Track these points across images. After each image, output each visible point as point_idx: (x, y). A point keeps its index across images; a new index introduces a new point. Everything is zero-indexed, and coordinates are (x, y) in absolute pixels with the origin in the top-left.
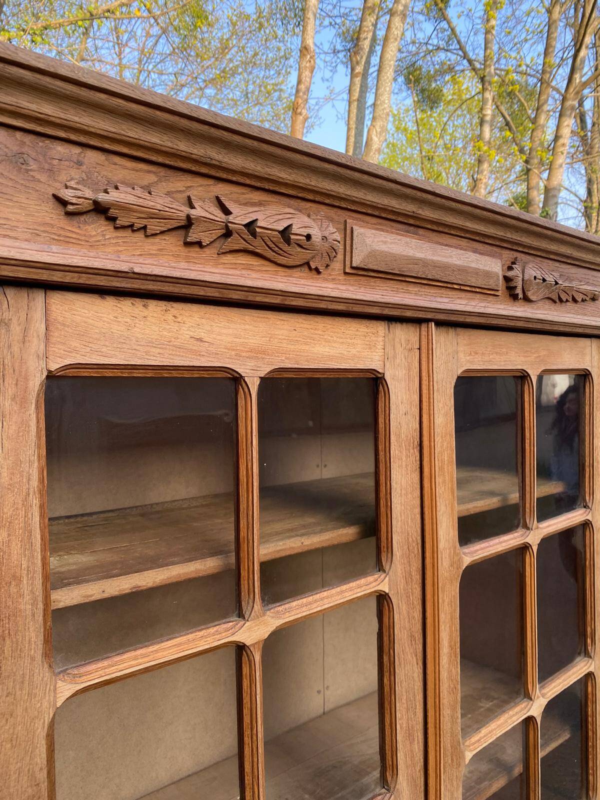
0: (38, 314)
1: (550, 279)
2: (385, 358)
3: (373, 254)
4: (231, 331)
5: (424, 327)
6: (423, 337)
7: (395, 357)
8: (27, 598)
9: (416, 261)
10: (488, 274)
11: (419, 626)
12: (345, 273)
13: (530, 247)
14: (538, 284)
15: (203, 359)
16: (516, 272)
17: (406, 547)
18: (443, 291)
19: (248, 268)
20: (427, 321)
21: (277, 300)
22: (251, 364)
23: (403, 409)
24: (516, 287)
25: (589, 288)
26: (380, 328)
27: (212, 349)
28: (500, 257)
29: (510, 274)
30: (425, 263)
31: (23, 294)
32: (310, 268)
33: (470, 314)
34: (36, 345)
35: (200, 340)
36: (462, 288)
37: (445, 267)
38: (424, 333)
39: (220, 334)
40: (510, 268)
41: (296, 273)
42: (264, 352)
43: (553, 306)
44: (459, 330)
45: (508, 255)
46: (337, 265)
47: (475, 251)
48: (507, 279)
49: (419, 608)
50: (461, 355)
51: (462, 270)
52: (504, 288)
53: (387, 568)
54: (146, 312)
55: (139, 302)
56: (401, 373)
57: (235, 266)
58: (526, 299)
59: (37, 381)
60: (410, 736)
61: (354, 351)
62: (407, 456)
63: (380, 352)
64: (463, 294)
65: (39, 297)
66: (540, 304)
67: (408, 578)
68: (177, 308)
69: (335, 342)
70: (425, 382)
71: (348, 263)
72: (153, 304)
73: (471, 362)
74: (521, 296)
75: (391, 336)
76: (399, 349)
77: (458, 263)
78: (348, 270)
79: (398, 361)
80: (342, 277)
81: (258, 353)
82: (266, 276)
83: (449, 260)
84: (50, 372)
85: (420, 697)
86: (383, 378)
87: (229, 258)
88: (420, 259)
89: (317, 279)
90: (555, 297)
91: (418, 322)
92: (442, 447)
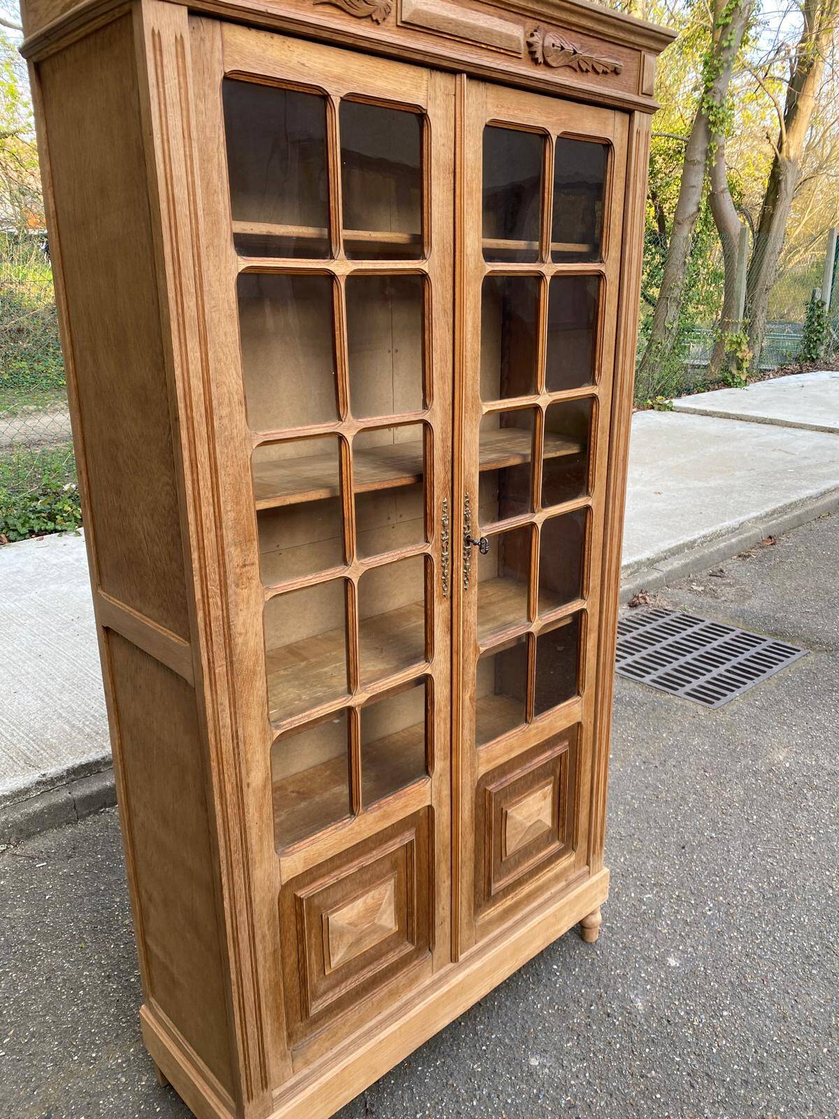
0: (218, 37)
1: (569, 48)
2: (428, 98)
3: (417, 12)
4: (322, 61)
5: (458, 77)
6: (457, 86)
7: (435, 99)
8: (222, 205)
9: (450, 21)
10: (510, 38)
11: (450, 306)
12: (398, 26)
13: (552, 18)
14: (556, 51)
15: (306, 78)
16: (537, 39)
17: (441, 245)
18: (473, 49)
19: (332, 16)
20: (461, 72)
21: (350, 41)
22: (335, 86)
23: (442, 141)
24: (535, 52)
25: (610, 61)
26: (424, 73)
27: (311, 73)
28: (524, 25)
29: (531, 40)
30: (458, 24)
31: (210, 22)
32: (373, 20)
33: (495, 70)
34: (218, 55)
35: (303, 64)
36: (489, 47)
37: (474, 28)
38: (458, 82)
39: (315, 63)
40: (532, 35)
41: (364, 22)
42: (343, 80)
43: (574, 75)
44: (488, 84)
45: (531, 24)
46: (391, 19)
47: (501, 17)
48: (529, 45)
49: (451, 292)
50: (489, 106)
51: (489, 32)
52: (527, 52)
53: (427, 256)
54: (272, 42)
55: (269, 34)
56: (440, 112)
57: (324, 14)
58: (546, 64)
59: (219, 78)
60: (443, 377)
61: (404, 89)
62: (444, 178)
63: (424, 92)
64: (490, 54)
65: (218, 24)
66: (561, 70)
67: (443, 268)
68: (290, 41)
69: (392, 79)
70: (458, 123)
71: (399, 18)
72: (276, 36)
73: (498, 114)
74: (541, 60)
75: (433, 81)
76: (439, 93)
77: (484, 25)
78: (399, 24)
79: (438, 102)
80: (395, 29)
81: (339, 79)
82: (345, 23)
83: (477, 23)
84: (225, 73)
85: (450, 355)
86: (426, 114)
87: (320, 8)
88: (452, 20)
89: (378, 29)
90: (575, 65)
91: (453, 72)
92: (472, 176)
